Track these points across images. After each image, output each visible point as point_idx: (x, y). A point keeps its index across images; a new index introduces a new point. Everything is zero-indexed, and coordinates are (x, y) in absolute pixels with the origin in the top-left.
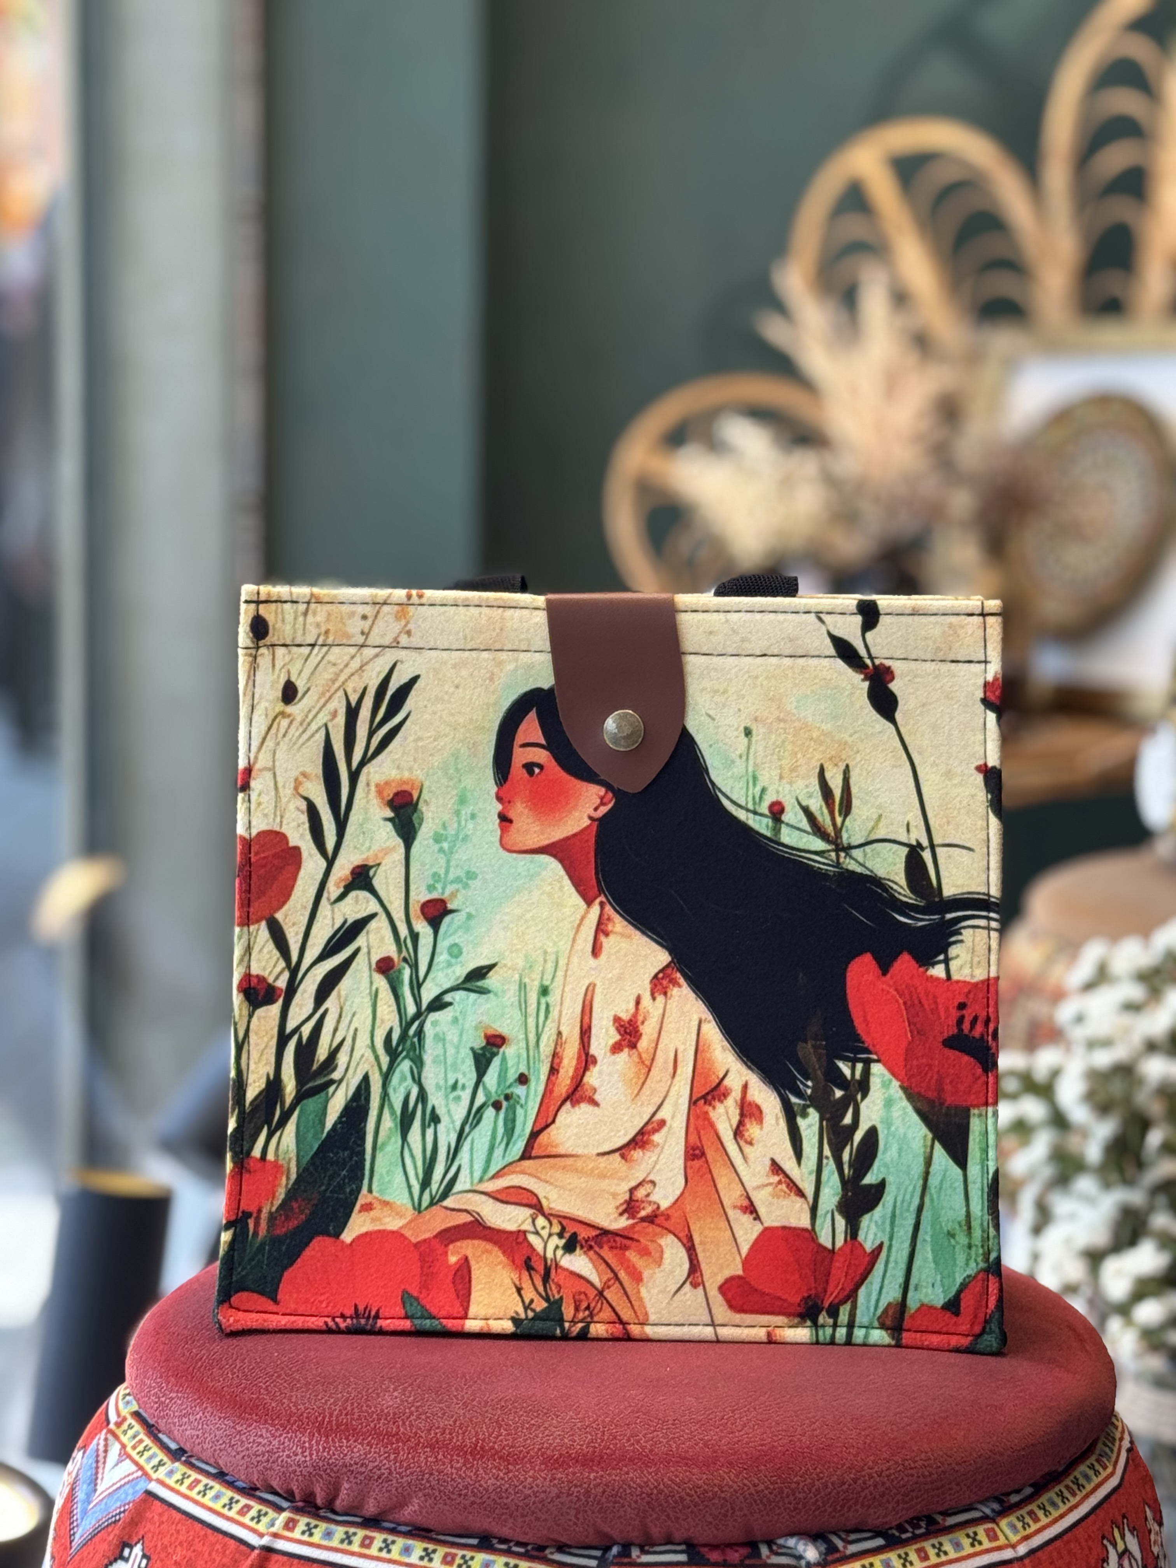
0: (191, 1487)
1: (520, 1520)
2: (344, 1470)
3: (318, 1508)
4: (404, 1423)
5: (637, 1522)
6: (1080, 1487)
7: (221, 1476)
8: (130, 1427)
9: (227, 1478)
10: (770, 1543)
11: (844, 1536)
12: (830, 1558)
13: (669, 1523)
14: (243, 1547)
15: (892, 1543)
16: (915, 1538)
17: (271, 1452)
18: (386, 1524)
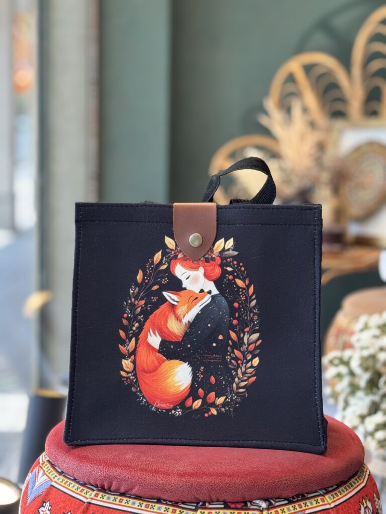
0: (65, 484)
1: (170, 494)
2: (114, 477)
3: (106, 490)
4: (133, 463)
5: (208, 495)
6: (352, 486)
7: (75, 480)
8: (46, 465)
9: (77, 481)
10: (251, 502)
11: (275, 500)
12: (270, 507)
13: (218, 495)
14: (81, 503)
15: (290, 502)
16: (298, 501)
17: (90, 472)
18: (127, 495)
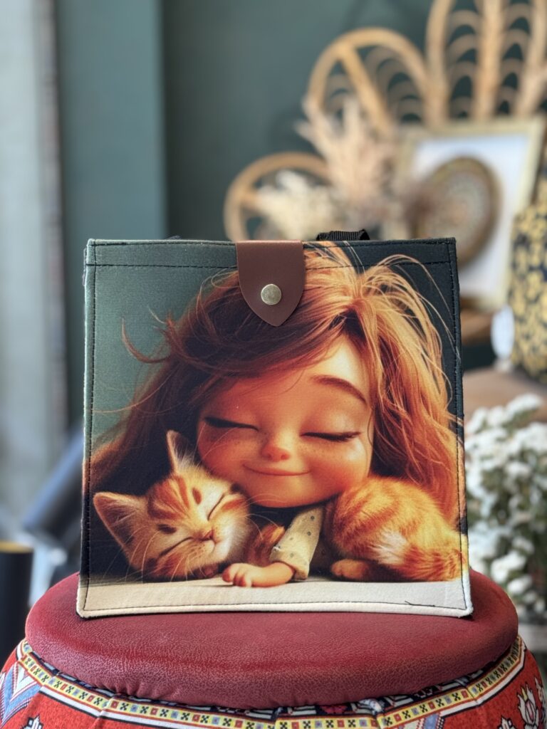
0: (62, 688)
1: (231, 697)
2: (141, 676)
3: (128, 696)
4: (170, 651)
5: (290, 695)
6: (505, 669)
7: (77, 682)
8: (29, 660)
9: (81, 683)
10: (356, 703)
11: (392, 697)
12: (387, 709)
13: (306, 695)
14: (90, 717)
15: (417, 700)
16: (428, 698)
17: (103, 669)
18: (163, 702)
